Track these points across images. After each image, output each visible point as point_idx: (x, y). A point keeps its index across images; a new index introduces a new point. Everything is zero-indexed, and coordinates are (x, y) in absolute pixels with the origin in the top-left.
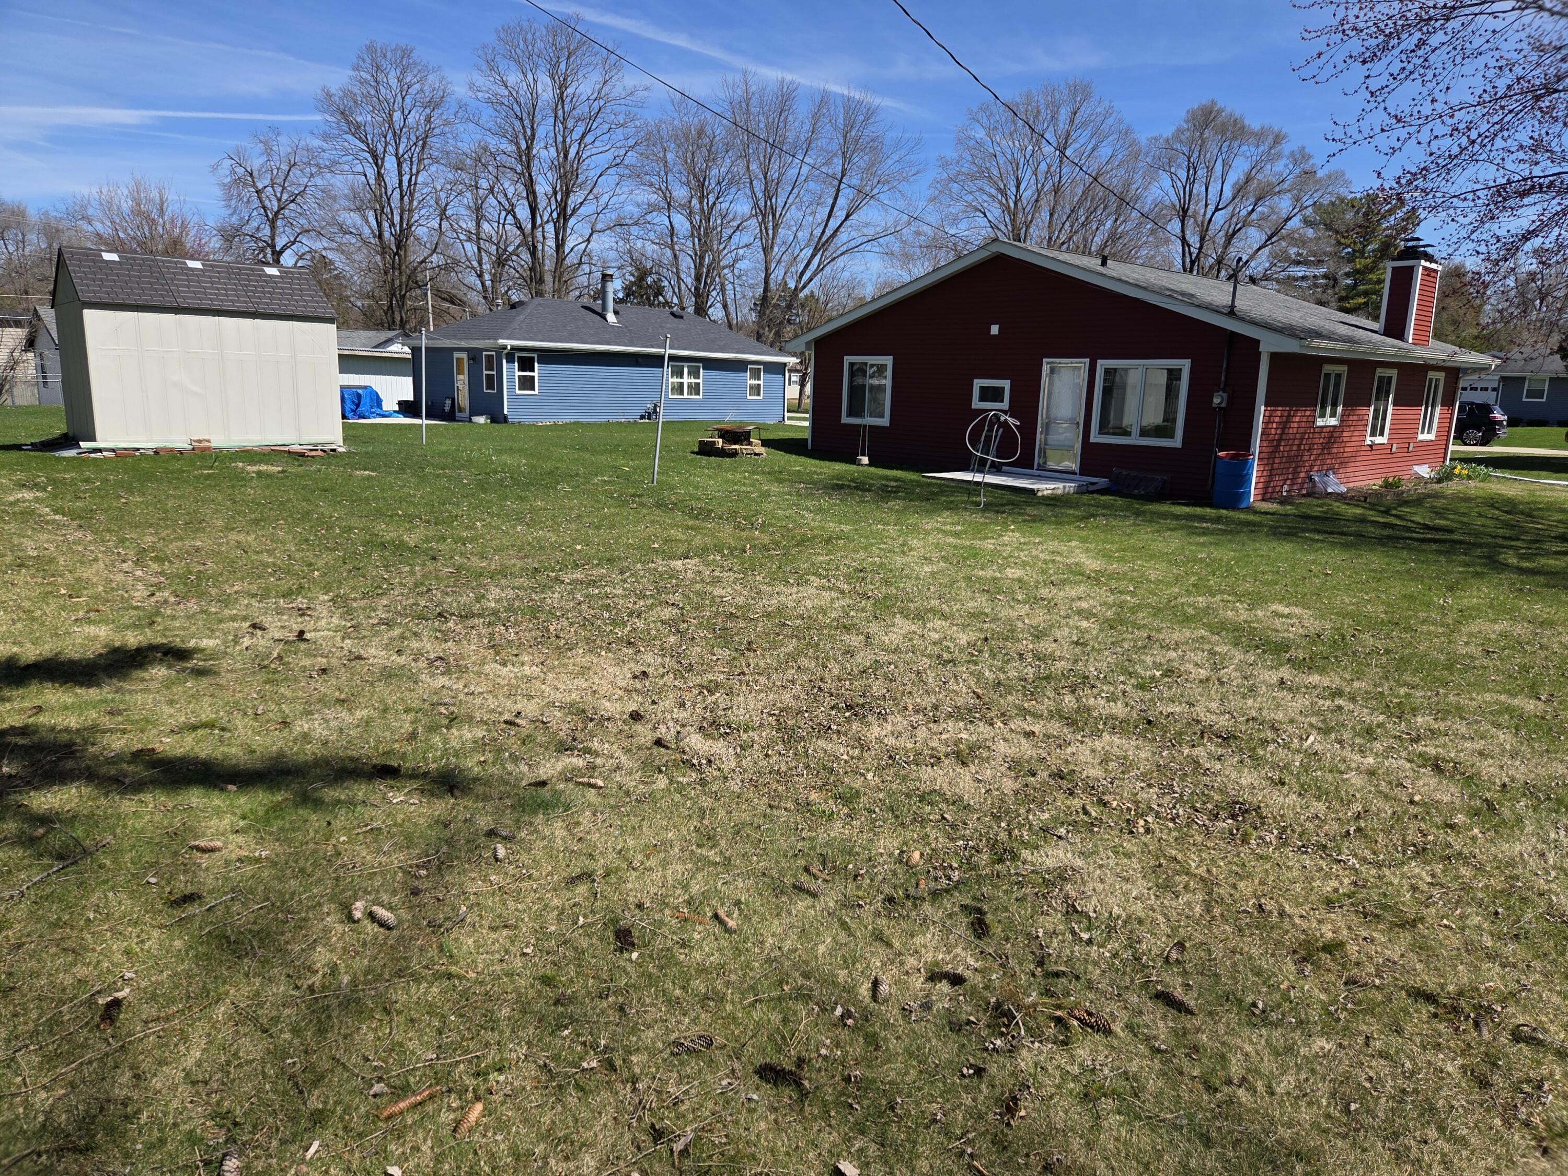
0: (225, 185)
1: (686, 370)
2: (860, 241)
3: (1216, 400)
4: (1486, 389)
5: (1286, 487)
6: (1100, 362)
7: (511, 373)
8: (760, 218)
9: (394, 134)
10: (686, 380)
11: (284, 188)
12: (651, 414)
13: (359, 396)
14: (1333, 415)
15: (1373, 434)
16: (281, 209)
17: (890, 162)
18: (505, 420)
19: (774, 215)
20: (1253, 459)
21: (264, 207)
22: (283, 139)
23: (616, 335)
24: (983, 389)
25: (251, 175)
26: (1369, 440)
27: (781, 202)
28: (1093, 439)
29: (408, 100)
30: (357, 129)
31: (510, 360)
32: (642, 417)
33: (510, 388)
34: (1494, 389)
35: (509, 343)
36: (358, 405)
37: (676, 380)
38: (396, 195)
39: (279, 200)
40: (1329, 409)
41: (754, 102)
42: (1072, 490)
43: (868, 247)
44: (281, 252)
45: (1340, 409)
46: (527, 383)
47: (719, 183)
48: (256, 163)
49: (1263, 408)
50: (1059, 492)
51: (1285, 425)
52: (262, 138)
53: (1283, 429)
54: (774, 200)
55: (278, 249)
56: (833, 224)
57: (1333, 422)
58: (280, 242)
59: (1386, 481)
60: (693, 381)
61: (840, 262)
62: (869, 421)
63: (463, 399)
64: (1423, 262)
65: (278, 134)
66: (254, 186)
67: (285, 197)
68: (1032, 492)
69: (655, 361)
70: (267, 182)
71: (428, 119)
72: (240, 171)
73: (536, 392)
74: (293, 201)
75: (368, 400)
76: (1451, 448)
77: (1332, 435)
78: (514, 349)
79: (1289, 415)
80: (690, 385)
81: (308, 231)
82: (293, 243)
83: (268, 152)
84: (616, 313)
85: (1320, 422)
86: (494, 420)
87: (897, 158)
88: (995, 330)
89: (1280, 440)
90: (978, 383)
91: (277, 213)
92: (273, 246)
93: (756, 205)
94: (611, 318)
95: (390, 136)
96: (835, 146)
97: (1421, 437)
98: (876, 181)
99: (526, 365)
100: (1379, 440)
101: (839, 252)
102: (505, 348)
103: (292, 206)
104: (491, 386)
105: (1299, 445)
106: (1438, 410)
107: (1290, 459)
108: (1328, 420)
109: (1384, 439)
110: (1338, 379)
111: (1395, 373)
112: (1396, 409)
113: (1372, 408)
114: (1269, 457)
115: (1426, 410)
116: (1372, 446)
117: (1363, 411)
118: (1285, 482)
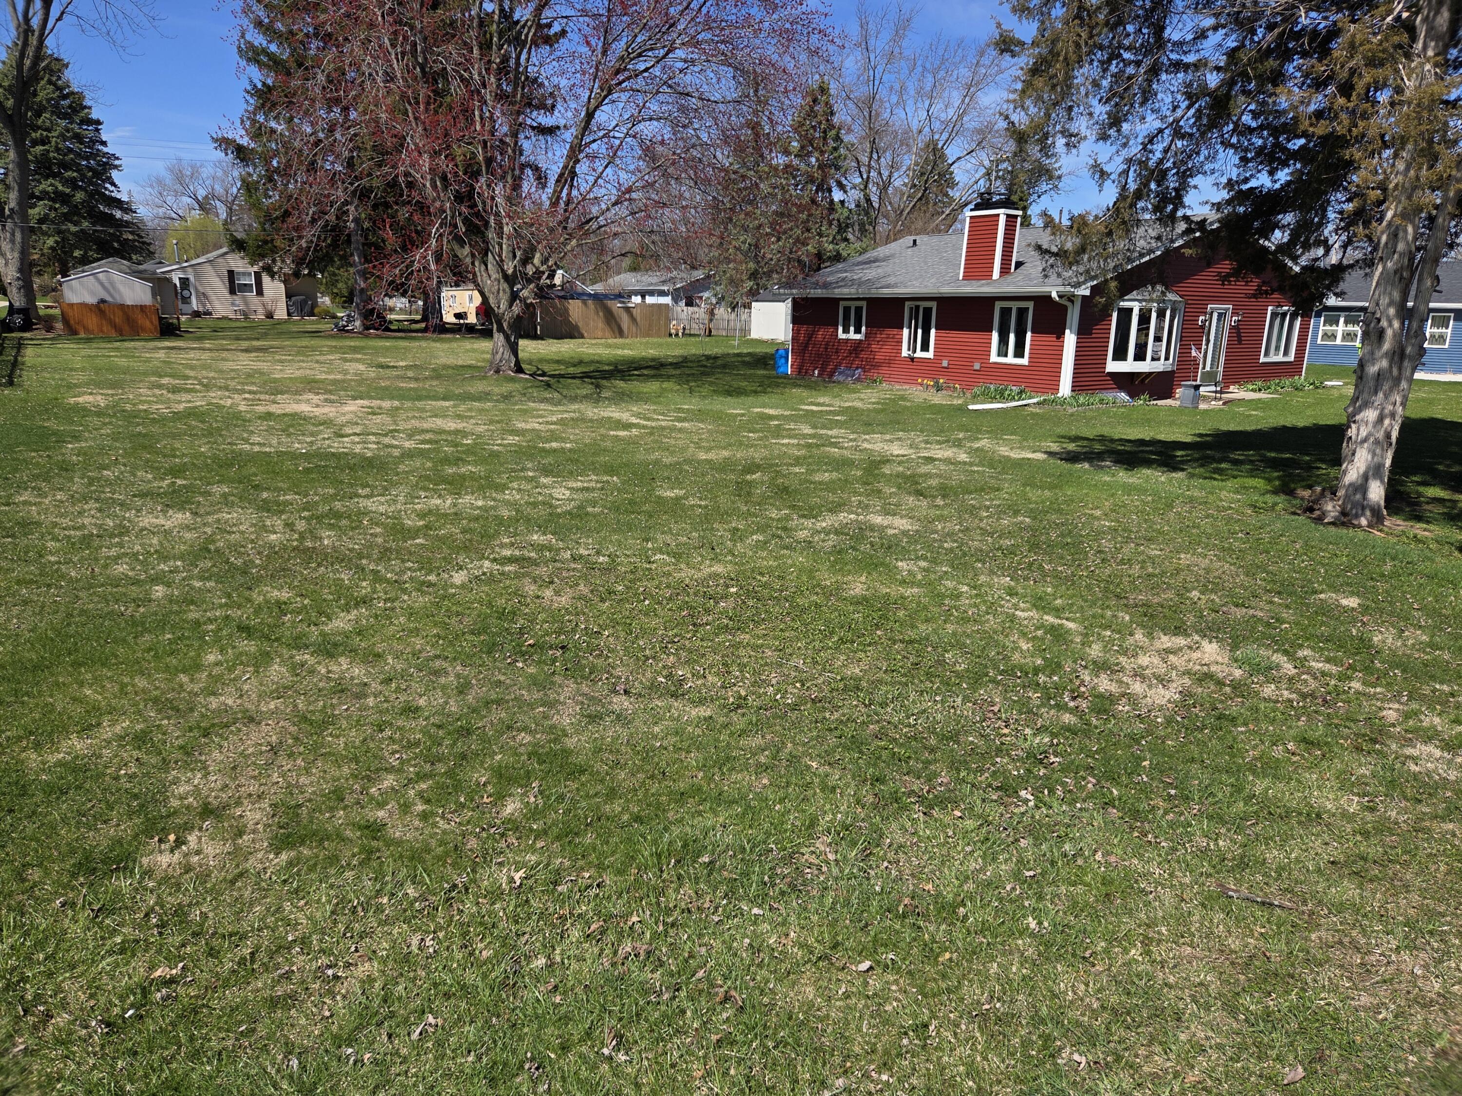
5: (817, 372)
14: (858, 331)
26: (905, 354)
40: (852, 329)
45: (863, 329)
53: (810, 338)
77: (857, 347)
79: (814, 331)
85: (841, 335)
97: (994, 358)
100: (920, 354)
105: (827, 348)
106: (1029, 338)
107: (819, 355)
108: (852, 335)
109: (930, 355)
110: (859, 310)
111: (934, 305)
112: (943, 333)
113: (906, 330)
114: (801, 351)
115: (1004, 335)
116: (911, 359)
117: (893, 332)
118: (816, 368)
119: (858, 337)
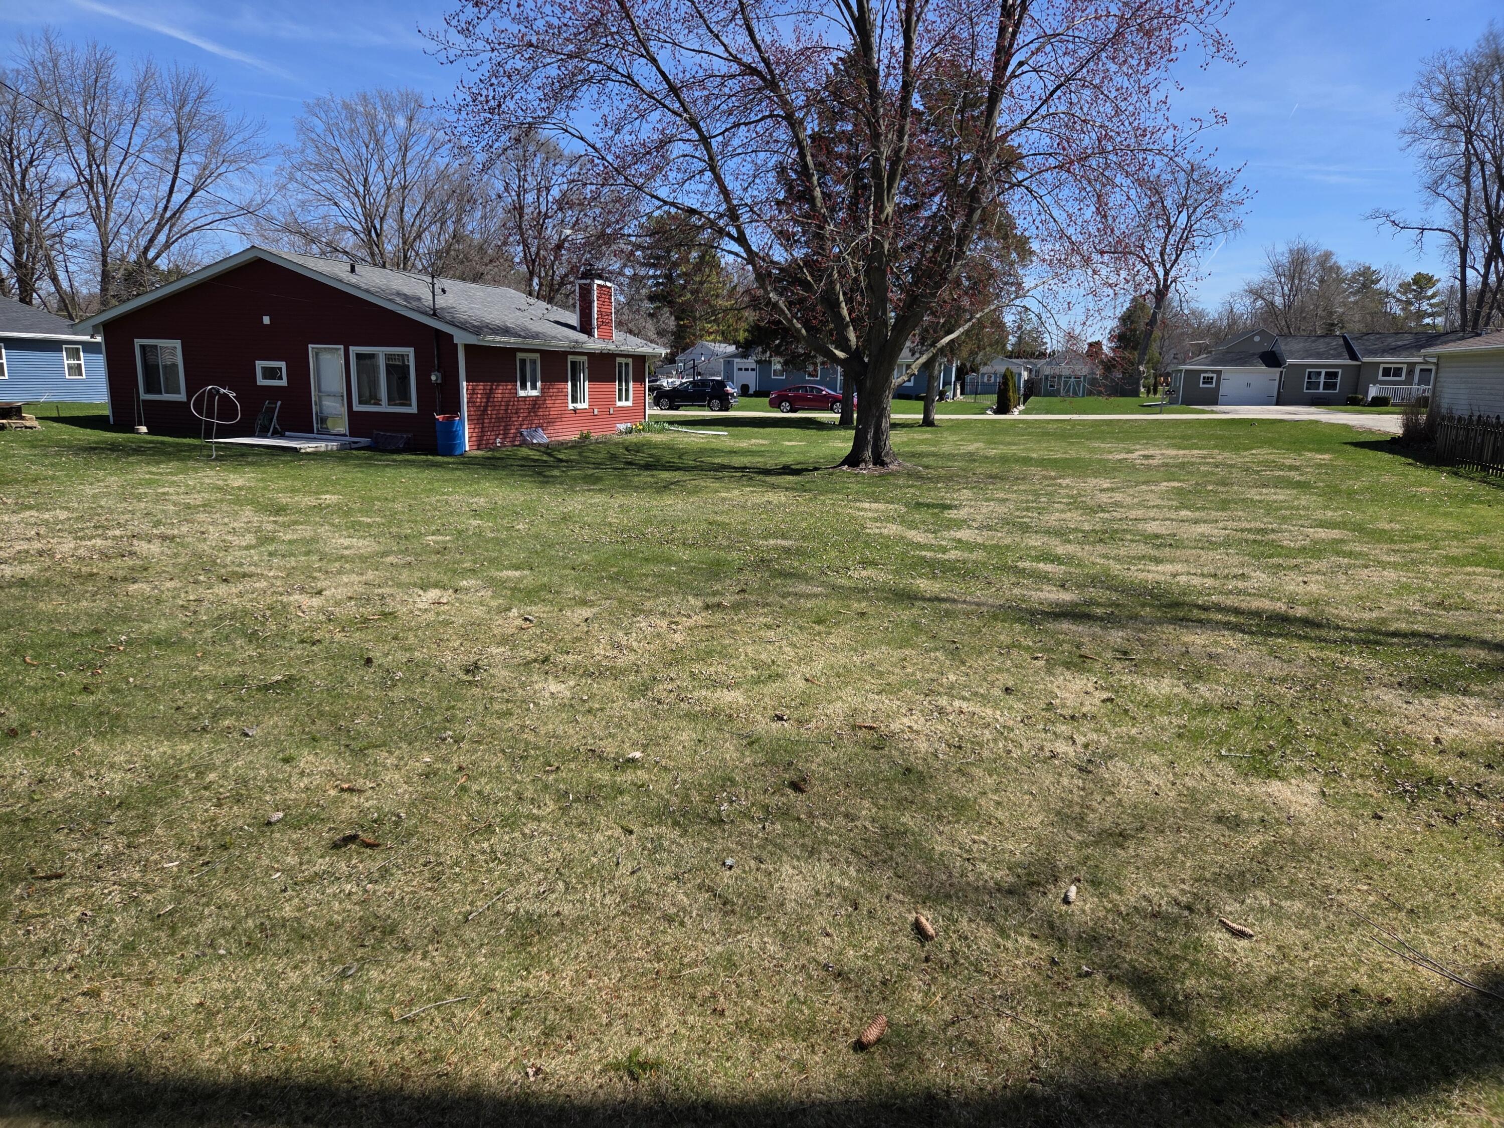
2: (210, 219)
3: (433, 378)
4: (747, 370)
5: (498, 440)
6: (351, 348)
8: (86, 187)
14: (534, 387)
15: (574, 400)
17: (234, 143)
19: (105, 184)
20: (462, 420)
24: (265, 369)
26: (571, 406)
27: (112, 172)
28: (355, 409)
34: (753, 370)
40: (529, 384)
41: (62, 64)
42: (335, 448)
43: (222, 225)
45: (539, 384)
47: (32, 145)
49: (465, 383)
50: (323, 449)
51: (489, 395)
53: (488, 398)
54: (102, 168)
56: (178, 198)
57: (535, 393)
59: (582, 435)
61: (189, 240)
62: (167, 397)
64: (598, 282)
68: (295, 450)
76: (648, 412)
77: (535, 404)
79: (491, 389)
85: (522, 393)
87: (240, 140)
88: (266, 320)
89: (487, 406)
90: (261, 364)
93: (80, 173)
96: (168, 121)
97: (619, 404)
98: (220, 159)
100: (579, 406)
101: (188, 228)
105: (506, 410)
106: (631, 384)
107: (498, 420)
108: (530, 392)
109: (586, 405)
110: (533, 363)
111: (585, 359)
112: (592, 385)
113: (570, 383)
114: (479, 419)
115: (620, 385)
116: (575, 410)
117: (561, 385)
118: (497, 436)
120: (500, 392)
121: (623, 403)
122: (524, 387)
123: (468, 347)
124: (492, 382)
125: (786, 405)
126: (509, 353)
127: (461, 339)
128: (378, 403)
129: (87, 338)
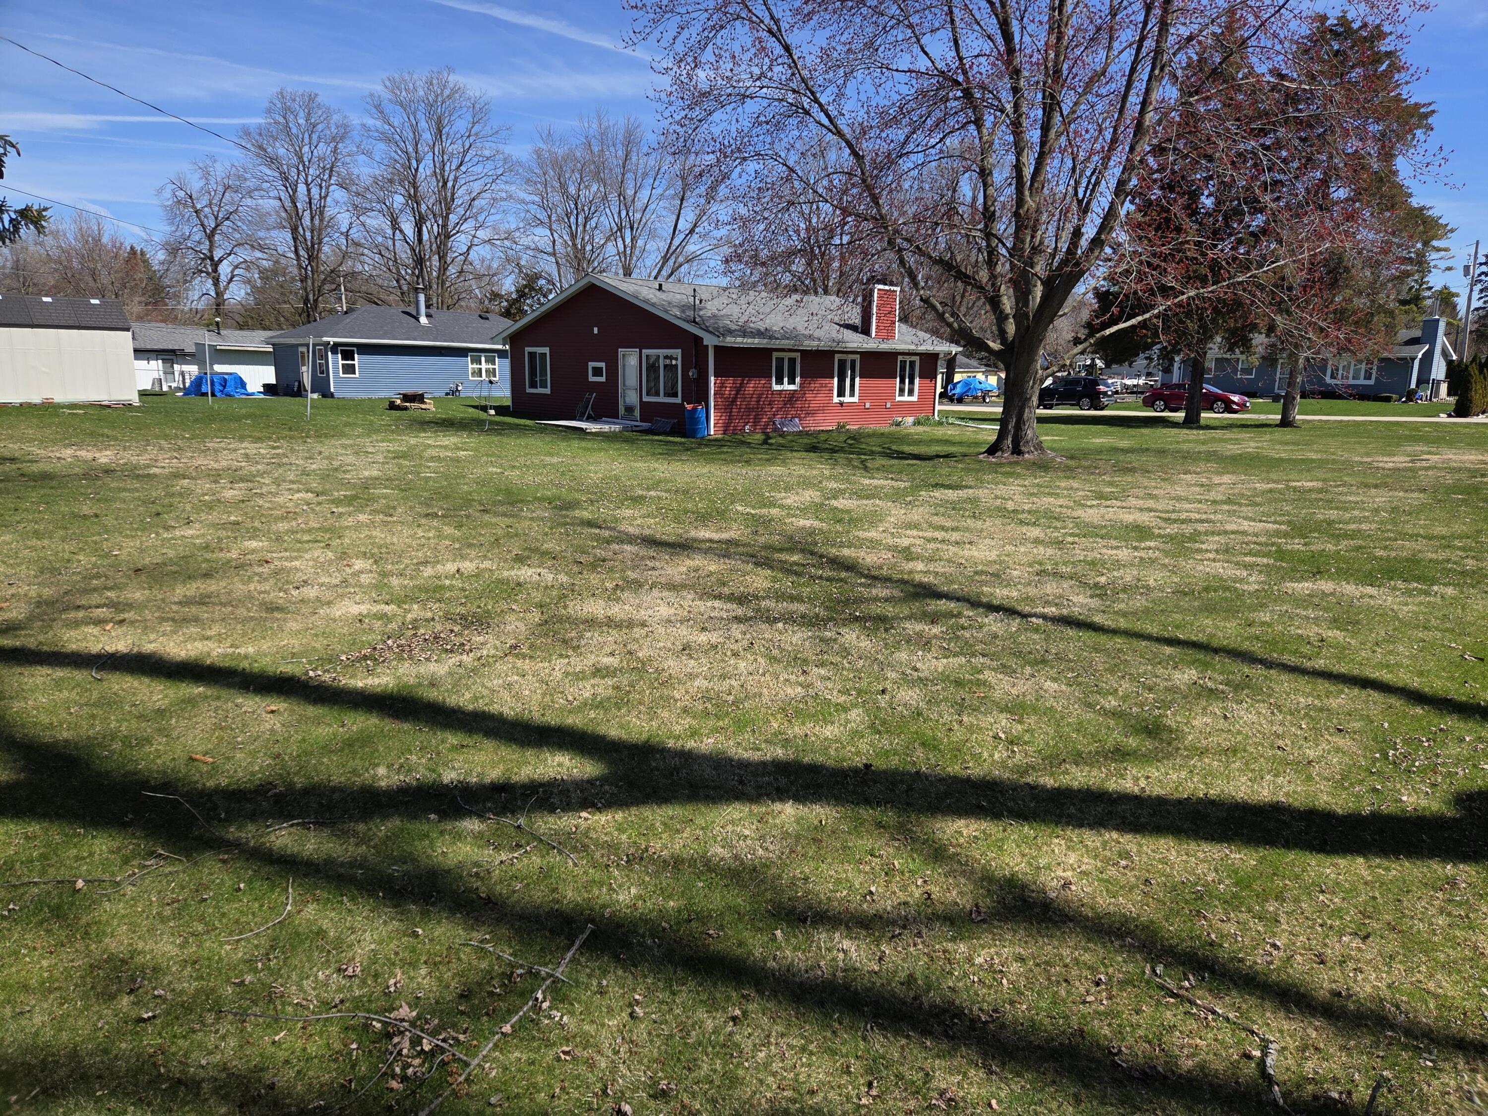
0: (166, 206)
1: (483, 359)
3: (690, 374)
5: (747, 427)
6: (645, 351)
7: (335, 362)
9: (304, 165)
10: (484, 366)
11: (220, 206)
12: (454, 392)
13: (225, 380)
14: (792, 381)
16: (217, 226)
18: (332, 396)
20: (707, 409)
21: (202, 225)
22: (218, 166)
23: (425, 333)
24: (594, 368)
25: (191, 197)
26: (836, 400)
28: (644, 399)
29: (315, 137)
30: (273, 161)
31: (334, 352)
32: (447, 394)
33: (336, 373)
35: (332, 340)
36: (224, 387)
37: (475, 366)
38: (307, 214)
39: (216, 218)
40: (786, 380)
44: (220, 260)
45: (798, 380)
46: (350, 369)
48: (195, 184)
49: (712, 379)
50: (606, 430)
51: (739, 389)
52: (201, 165)
53: (738, 391)
55: (216, 259)
58: (217, 255)
60: (491, 366)
62: (540, 390)
63: (307, 381)
64: (878, 286)
65: (215, 161)
66: (193, 206)
67: (221, 215)
68: (581, 429)
69: (462, 352)
70: (204, 203)
71: (335, 151)
72: (181, 194)
73: (357, 375)
74: (228, 219)
75: (233, 383)
76: (938, 407)
77: (792, 397)
78: (336, 345)
79: (743, 383)
80: (487, 371)
81: (242, 244)
82: (229, 254)
83: (206, 175)
84: (428, 316)
85: (777, 387)
86: (324, 396)
88: (596, 330)
89: (736, 398)
90: (591, 364)
91: (215, 229)
92: (211, 258)
94: (423, 320)
95: (301, 168)
97: (898, 398)
99: (348, 355)
100: (847, 399)
102: (329, 343)
103: (227, 223)
104: (322, 373)
105: (758, 401)
106: (917, 381)
107: (749, 410)
108: (787, 386)
109: (855, 399)
110: (792, 361)
111: (857, 357)
112: (865, 380)
113: (836, 380)
114: (728, 406)
115: (902, 381)
116: (841, 404)
117: (827, 381)
118: (747, 423)
119: (792, 387)
120: (752, 386)
121: (906, 398)
122: (780, 381)
123: (716, 348)
124: (743, 377)
125: (1160, 404)
126: (764, 354)
127: (709, 341)
128: (657, 394)
129: (500, 347)
